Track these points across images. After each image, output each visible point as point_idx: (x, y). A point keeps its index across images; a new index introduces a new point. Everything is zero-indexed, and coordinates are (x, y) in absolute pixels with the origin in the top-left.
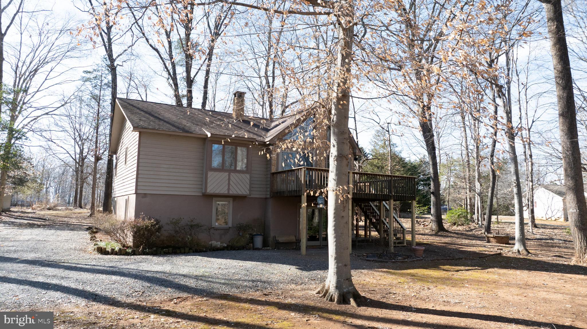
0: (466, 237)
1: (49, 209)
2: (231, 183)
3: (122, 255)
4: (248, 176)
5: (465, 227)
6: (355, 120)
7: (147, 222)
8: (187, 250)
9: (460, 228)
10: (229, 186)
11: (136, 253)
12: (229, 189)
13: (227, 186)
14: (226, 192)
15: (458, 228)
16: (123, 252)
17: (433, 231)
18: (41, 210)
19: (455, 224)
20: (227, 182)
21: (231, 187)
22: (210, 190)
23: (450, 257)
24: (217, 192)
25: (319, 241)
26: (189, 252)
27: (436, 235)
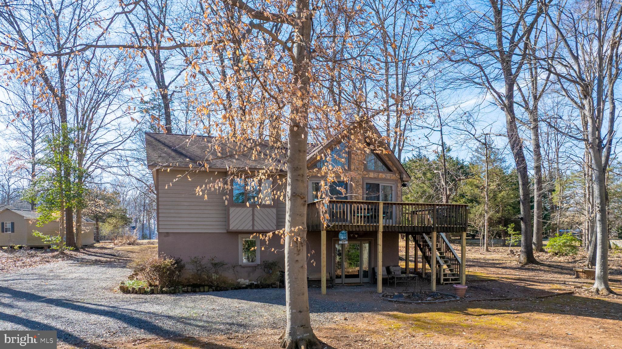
0: (560, 270)
1: (129, 244)
2: (256, 218)
3: (142, 294)
4: (274, 210)
5: (569, 258)
6: (441, 133)
7: (168, 261)
8: (206, 288)
9: (562, 259)
10: (253, 223)
11: (155, 292)
12: (253, 225)
13: (251, 222)
14: (251, 228)
15: (559, 259)
16: (142, 291)
17: (520, 263)
18: (122, 245)
19: (557, 254)
20: (251, 218)
21: (255, 223)
22: (234, 226)
23: (501, 297)
24: (240, 228)
25: (358, 277)
26: (209, 291)
27: (521, 268)
